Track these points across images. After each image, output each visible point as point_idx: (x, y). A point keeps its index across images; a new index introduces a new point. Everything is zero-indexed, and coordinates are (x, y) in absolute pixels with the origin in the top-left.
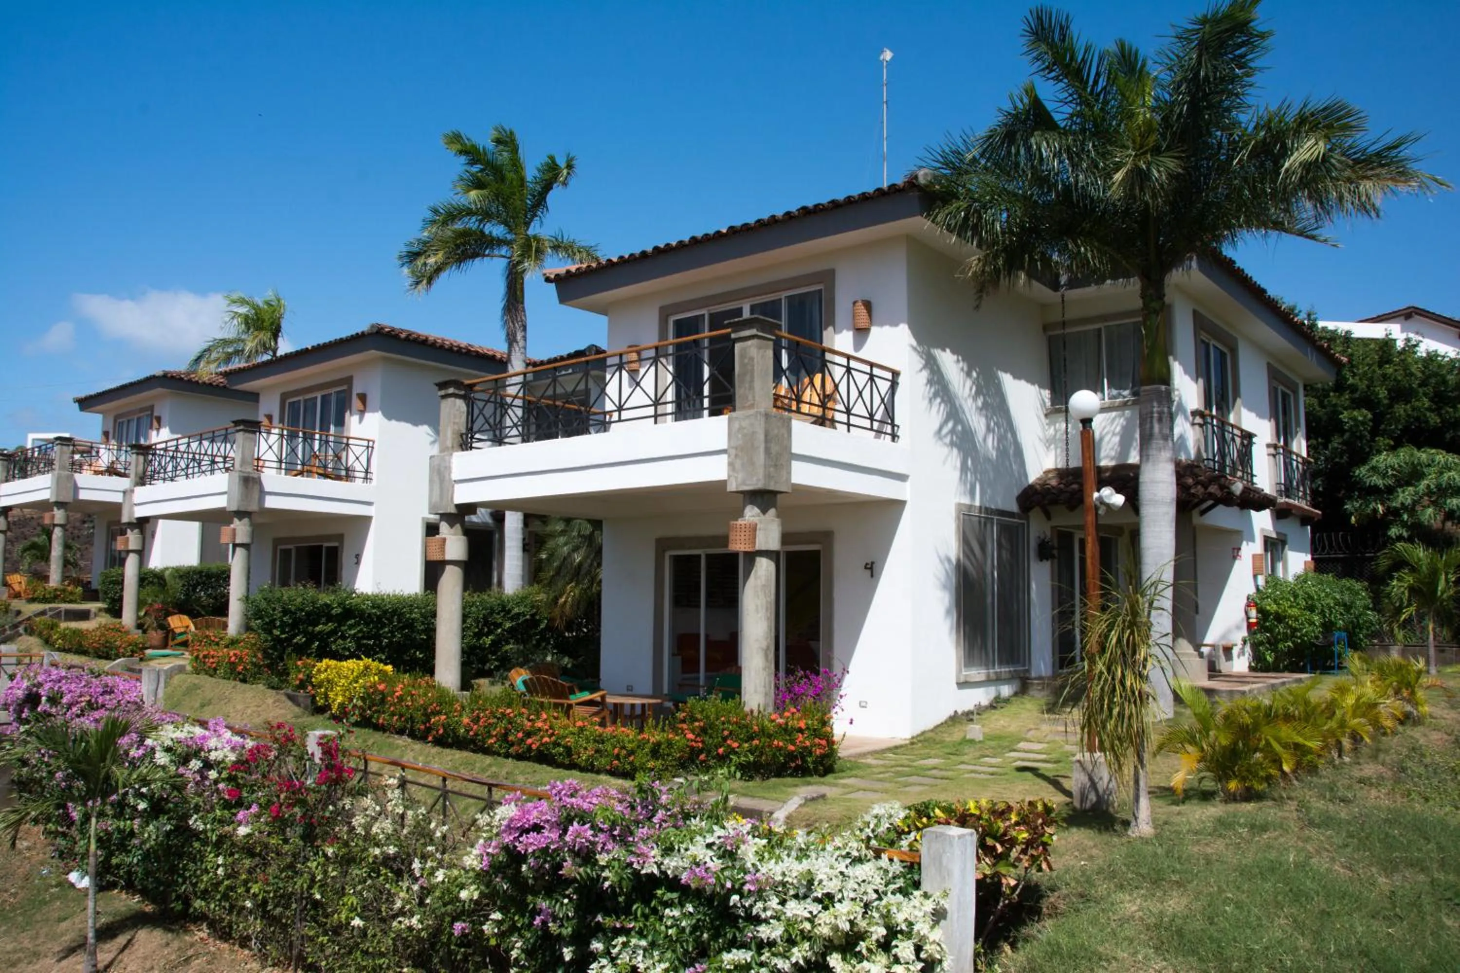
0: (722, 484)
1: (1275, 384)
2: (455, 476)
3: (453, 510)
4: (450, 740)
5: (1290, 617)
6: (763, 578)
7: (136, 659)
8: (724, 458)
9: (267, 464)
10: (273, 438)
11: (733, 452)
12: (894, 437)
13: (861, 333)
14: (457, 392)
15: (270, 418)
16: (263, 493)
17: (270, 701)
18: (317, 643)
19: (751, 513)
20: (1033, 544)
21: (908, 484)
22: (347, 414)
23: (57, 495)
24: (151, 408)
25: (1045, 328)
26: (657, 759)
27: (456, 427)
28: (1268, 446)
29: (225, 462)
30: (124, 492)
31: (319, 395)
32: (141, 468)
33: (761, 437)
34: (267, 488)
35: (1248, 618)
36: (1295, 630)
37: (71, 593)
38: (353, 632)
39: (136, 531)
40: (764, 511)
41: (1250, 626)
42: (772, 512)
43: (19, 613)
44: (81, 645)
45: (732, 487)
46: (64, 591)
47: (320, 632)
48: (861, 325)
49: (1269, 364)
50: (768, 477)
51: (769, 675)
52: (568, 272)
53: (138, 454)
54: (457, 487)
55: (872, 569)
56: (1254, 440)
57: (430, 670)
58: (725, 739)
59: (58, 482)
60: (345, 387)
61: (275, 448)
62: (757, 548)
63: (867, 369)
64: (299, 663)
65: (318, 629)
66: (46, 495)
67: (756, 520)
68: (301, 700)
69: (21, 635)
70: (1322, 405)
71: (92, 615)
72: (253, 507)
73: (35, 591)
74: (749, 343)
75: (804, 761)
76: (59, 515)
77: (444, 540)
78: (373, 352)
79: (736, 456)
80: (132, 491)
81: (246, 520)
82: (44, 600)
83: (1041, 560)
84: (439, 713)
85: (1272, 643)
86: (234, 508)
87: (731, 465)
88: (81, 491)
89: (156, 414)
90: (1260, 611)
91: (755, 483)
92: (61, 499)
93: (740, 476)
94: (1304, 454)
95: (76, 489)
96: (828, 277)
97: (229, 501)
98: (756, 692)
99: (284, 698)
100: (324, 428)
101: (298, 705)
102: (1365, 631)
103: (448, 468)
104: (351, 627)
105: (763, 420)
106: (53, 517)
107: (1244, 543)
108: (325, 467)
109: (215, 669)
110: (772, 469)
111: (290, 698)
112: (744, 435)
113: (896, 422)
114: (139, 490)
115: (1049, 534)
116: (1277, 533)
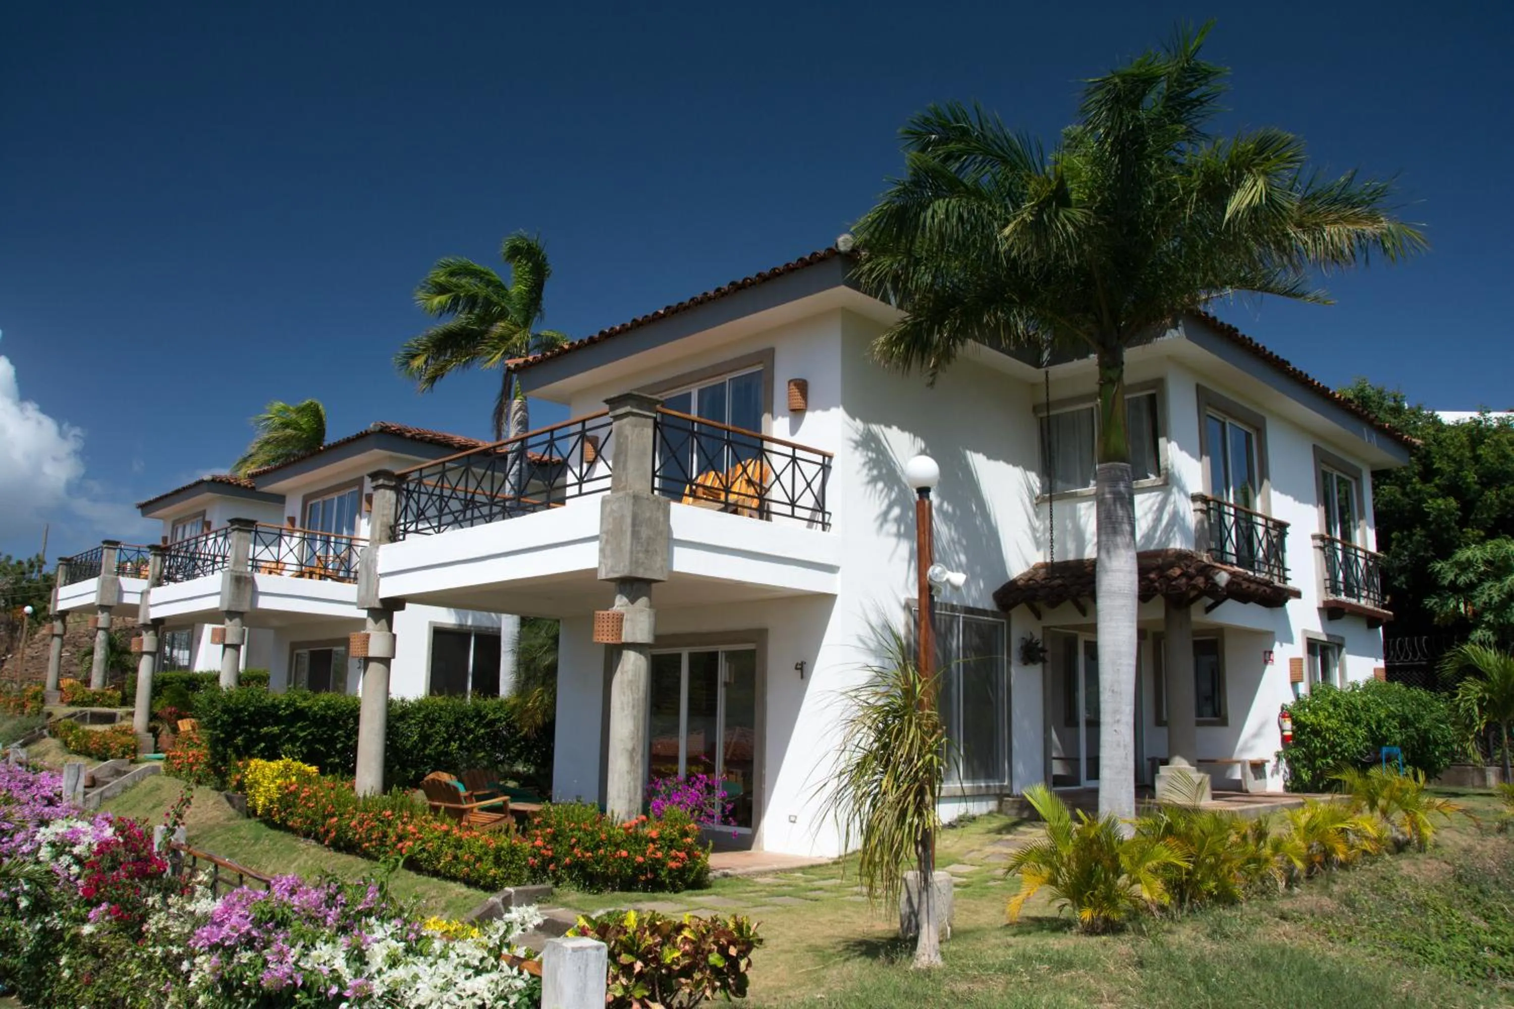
0: (595, 571)
1: (1325, 468)
2: (380, 569)
3: (377, 605)
4: (342, 844)
5: (1328, 729)
6: (630, 673)
7: (127, 760)
8: (596, 545)
9: (287, 567)
10: (296, 541)
11: (604, 536)
12: (825, 525)
13: (797, 413)
14: (386, 482)
15: (292, 520)
16: (255, 593)
17: (211, 802)
18: (263, 745)
19: (620, 603)
20: (1016, 645)
21: (838, 576)
22: (357, 517)
23: (101, 599)
24: (203, 513)
25: (1035, 409)
26: (499, 867)
27: (385, 519)
28: (1314, 537)
29: (224, 562)
30: (142, 594)
31: (335, 496)
32: (158, 569)
33: (629, 520)
34: (261, 588)
35: (1282, 731)
36: (1333, 746)
37: (110, 697)
38: (302, 734)
39: (151, 632)
40: (633, 601)
41: (1285, 739)
42: (643, 601)
43: (50, 715)
44: (87, 748)
45: (602, 575)
46: (103, 694)
47: (266, 734)
48: (796, 406)
49: (1314, 446)
50: (635, 562)
51: (635, 780)
52: (526, 361)
53: (155, 555)
54: (383, 581)
55: (803, 669)
56: (1288, 530)
57: (350, 771)
58: (572, 847)
59: (103, 587)
60: (356, 489)
61: (296, 551)
62: (623, 640)
63: (789, 451)
64: (240, 764)
65: (265, 730)
66: (92, 599)
67: (622, 610)
68: (236, 801)
69: (45, 737)
70: (1404, 494)
71: (118, 719)
72: (245, 607)
73: (74, 695)
74: (625, 420)
75: (657, 875)
76: (103, 619)
77: (368, 636)
78: (376, 451)
79: (607, 541)
80: (148, 592)
81: (237, 621)
82: (83, 704)
83: (1025, 664)
84: (332, 815)
85: (1310, 758)
86: (225, 608)
87: (602, 551)
88: (125, 595)
89: (207, 519)
90: (1294, 722)
91: (622, 571)
92: (105, 603)
93: (610, 562)
94: (1372, 547)
95: (121, 592)
96: (767, 357)
97: (222, 601)
98: (619, 797)
99: (224, 800)
100: (339, 531)
101: (234, 807)
102: (1442, 748)
103: (374, 561)
104: (302, 729)
105: (632, 501)
106: (97, 620)
107: (1277, 644)
108: (326, 568)
109: (180, 770)
110: (641, 555)
111: (229, 799)
112: (615, 519)
113: (827, 510)
114: (155, 591)
115: (1038, 635)
116: (1328, 635)
